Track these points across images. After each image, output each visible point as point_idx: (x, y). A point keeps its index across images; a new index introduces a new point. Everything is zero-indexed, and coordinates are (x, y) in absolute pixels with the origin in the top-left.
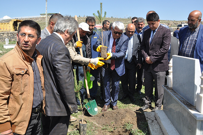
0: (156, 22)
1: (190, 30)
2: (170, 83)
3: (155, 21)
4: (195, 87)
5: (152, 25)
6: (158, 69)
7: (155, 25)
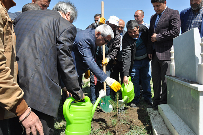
0: (162, 4)
1: (192, 11)
2: (172, 71)
3: (160, 2)
4: (196, 59)
5: (157, 7)
6: (165, 57)
7: (161, 7)
